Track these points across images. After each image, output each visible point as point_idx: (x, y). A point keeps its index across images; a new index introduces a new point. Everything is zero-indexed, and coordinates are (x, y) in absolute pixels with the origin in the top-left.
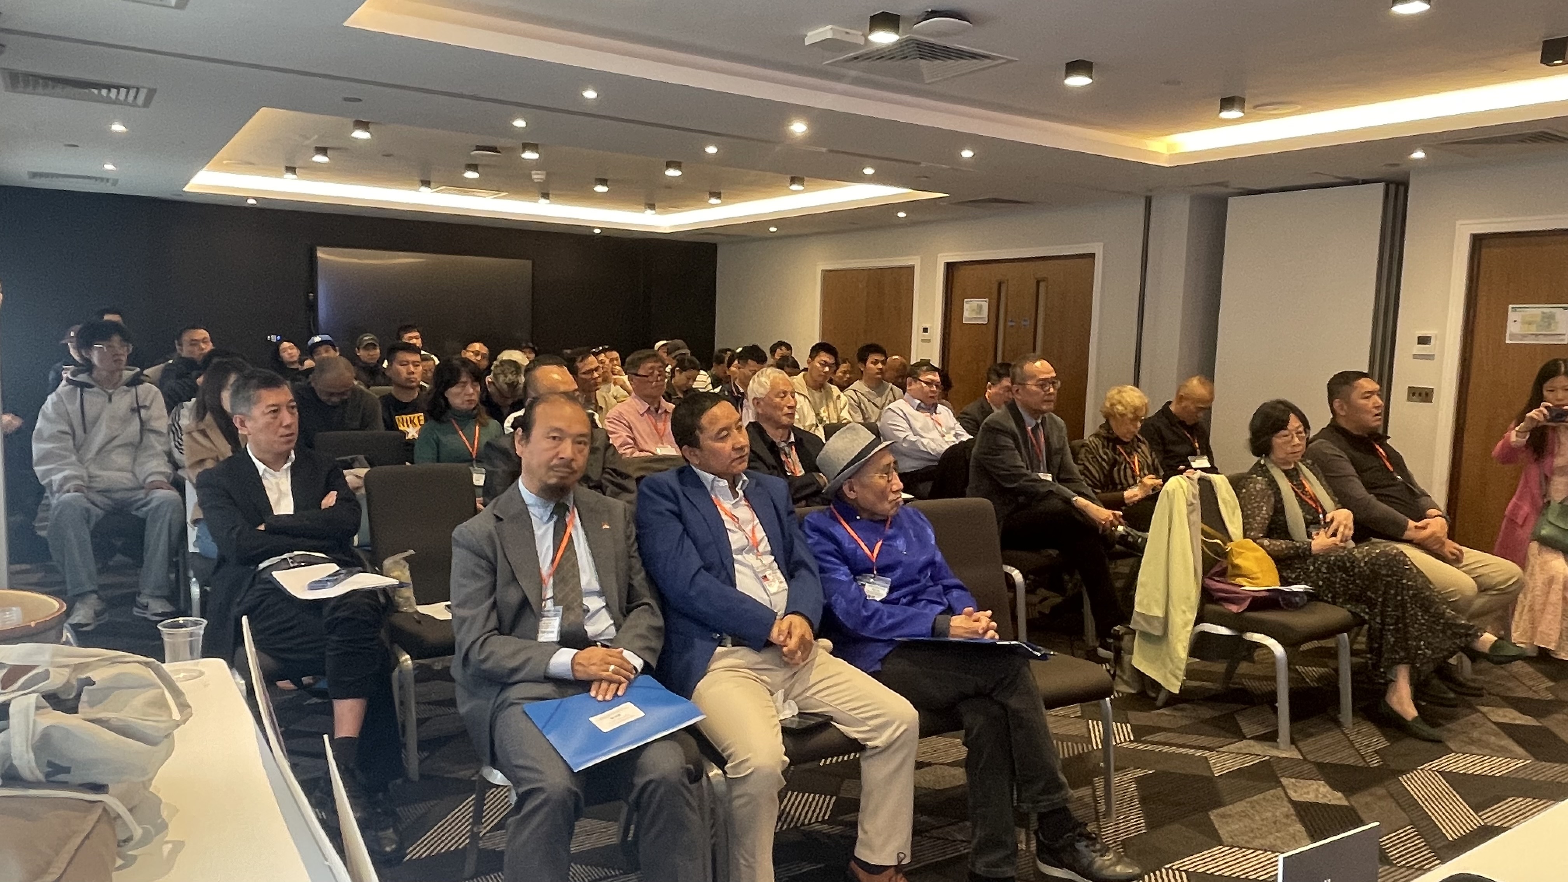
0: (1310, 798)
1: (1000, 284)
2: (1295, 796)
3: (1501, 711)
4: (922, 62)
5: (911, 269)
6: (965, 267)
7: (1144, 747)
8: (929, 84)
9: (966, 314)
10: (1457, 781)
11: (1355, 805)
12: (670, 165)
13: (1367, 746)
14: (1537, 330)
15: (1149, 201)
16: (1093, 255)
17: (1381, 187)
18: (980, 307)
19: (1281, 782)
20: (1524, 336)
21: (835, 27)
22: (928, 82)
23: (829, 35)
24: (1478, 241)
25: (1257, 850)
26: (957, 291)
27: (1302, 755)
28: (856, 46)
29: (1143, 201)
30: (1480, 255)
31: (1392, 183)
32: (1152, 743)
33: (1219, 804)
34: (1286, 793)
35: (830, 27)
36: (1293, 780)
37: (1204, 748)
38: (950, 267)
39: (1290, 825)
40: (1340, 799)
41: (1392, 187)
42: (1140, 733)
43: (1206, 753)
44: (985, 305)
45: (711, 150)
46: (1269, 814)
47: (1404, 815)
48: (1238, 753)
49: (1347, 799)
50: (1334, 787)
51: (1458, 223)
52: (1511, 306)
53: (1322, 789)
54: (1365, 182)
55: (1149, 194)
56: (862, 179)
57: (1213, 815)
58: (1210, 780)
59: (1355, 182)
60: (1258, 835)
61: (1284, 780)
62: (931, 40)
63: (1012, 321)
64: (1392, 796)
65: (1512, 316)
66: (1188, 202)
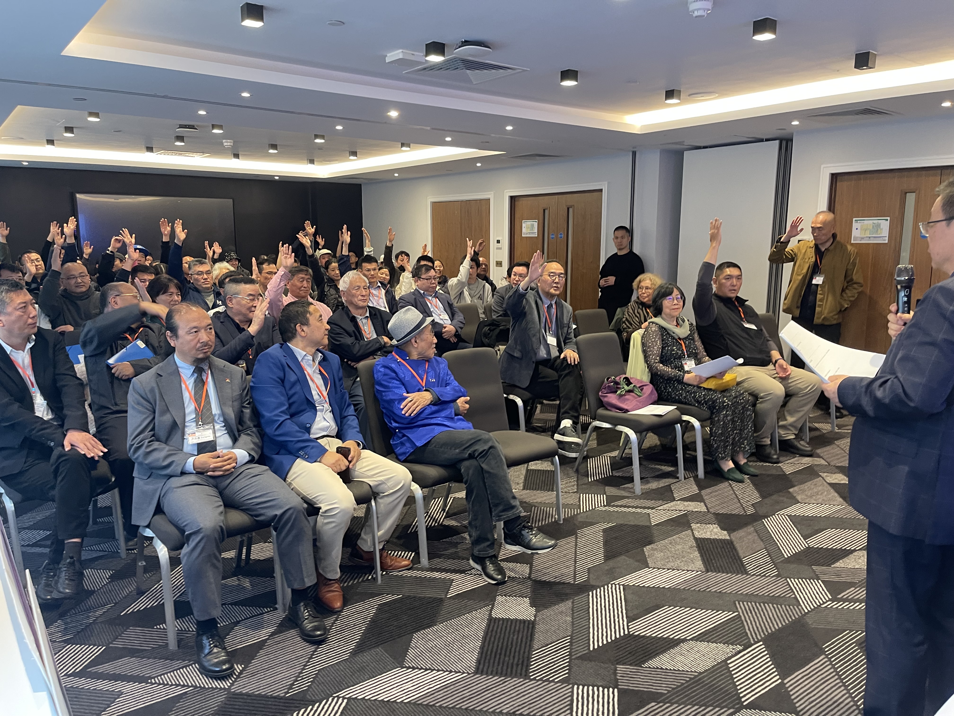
0: (708, 536)
1: (544, 210)
2: (697, 535)
3: (835, 476)
4: (468, 71)
5: (488, 200)
6: (521, 199)
7: (612, 509)
8: (475, 84)
9: (524, 230)
10: (797, 521)
11: (734, 539)
12: (316, 137)
13: (748, 501)
14: (870, 234)
15: (634, 154)
16: (601, 190)
17: (777, 142)
18: (533, 225)
19: (691, 527)
20: (862, 238)
21: (404, 51)
22: (474, 83)
23: (401, 56)
24: (834, 177)
25: (668, 569)
26: (517, 215)
27: (707, 509)
28: (419, 63)
29: (631, 154)
30: (836, 186)
31: (785, 139)
32: (617, 506)
33: (650, 543)
34: (693, 533)
35: (401, 50)
36: (699, 525)
37: (649, 508)
38: (513, 199)
39: (691, 553)
40: (725, 535)
41: (784, 143)
42: (610, 501)
43: (649, 511)
44: (536, 224)
45: (339, 128)
46: (680, 547)
47: (762, 543)
48: (669, 510)
49: (729, 536)
50: (723, 529)
51: (822, 166)
52: (854, 219)
53: (715, 530)
54: (767, 140)
55: (634, 150)
56: (445, 144)
57: (647, 549)
58: (649, 527)
59: (761, 140)
60: (671, 560)
61: (694, 526)
62: (470, 58)
63: (552, 235)
64: (757, 532)
65: (855, 225)
66: (659, 154)
